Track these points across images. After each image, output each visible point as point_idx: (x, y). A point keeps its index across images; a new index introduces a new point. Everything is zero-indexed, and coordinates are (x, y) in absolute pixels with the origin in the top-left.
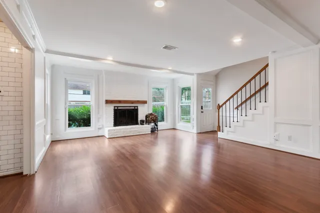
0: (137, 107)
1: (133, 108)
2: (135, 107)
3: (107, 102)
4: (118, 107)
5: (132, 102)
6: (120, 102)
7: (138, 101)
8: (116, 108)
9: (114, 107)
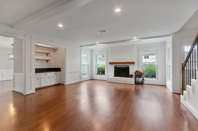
0: (129, 66)
1: (126, 67)
2: (127, 66)
3: (110, 63)
4: (116, 66)
5: (124, 63)
6: (116, 63)
7: (127, 62)
8: (115, 67)
9: (115, 66)
